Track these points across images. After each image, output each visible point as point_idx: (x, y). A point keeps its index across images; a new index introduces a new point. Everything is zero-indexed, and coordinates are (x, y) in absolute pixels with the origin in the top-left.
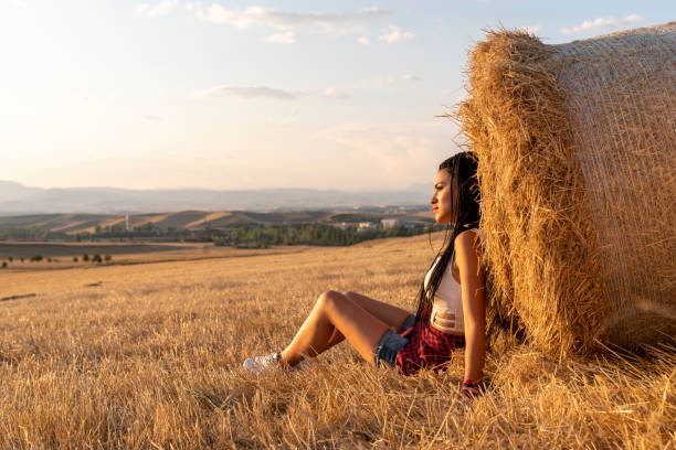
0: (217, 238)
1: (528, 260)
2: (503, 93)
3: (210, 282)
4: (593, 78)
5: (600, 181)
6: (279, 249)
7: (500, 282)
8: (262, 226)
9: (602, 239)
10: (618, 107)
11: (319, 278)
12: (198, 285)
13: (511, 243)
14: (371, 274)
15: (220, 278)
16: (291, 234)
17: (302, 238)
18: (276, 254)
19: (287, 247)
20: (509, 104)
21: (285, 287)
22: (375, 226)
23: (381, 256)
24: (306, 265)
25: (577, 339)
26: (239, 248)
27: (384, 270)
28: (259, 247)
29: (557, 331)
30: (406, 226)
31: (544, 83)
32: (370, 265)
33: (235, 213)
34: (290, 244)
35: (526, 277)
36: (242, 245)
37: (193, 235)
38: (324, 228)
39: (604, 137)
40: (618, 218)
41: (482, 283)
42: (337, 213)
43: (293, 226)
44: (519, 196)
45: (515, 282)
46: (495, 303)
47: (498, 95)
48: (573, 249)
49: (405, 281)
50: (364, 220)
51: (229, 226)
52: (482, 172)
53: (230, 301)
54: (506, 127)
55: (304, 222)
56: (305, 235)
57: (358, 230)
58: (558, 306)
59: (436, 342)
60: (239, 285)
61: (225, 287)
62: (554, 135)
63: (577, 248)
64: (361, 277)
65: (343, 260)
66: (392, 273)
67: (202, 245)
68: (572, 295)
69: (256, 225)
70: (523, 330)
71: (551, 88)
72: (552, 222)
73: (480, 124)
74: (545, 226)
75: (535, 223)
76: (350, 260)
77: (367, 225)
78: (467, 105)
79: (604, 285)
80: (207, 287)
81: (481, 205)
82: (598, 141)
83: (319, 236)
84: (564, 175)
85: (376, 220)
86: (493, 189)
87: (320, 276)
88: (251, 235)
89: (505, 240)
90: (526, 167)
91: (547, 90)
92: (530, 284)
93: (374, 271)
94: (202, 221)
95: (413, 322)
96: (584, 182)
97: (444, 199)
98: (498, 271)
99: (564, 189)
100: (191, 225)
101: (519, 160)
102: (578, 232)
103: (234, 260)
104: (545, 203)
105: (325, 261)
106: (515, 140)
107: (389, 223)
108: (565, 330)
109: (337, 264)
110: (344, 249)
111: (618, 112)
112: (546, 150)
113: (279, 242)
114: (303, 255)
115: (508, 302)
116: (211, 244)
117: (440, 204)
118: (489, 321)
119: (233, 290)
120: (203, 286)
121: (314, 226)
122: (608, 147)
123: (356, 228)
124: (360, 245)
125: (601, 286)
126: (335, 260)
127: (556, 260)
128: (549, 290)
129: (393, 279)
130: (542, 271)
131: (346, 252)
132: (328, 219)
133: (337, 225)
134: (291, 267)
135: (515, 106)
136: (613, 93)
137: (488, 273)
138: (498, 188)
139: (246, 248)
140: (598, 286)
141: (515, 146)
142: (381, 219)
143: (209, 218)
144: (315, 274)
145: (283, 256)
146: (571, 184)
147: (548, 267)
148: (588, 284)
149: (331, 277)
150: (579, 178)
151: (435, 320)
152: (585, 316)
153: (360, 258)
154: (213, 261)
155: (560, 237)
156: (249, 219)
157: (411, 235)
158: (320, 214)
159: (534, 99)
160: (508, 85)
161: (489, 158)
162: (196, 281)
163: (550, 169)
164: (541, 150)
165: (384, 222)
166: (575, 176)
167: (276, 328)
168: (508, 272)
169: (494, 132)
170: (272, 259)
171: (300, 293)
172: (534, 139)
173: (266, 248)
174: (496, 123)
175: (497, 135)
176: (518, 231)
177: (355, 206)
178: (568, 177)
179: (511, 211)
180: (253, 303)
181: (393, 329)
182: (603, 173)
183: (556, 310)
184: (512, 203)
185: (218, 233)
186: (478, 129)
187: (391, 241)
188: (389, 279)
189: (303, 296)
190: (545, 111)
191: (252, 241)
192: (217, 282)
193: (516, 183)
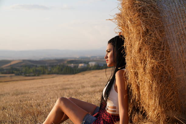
0: (16, 72)
1: (146, 83)
2: (134, 10)
3: (12, 92)
4: (172, 3)
5: (176, 48)
6: (44, 76)
7: (135, 92)
8: (36, 66)
9: (177, 73)
10: (183, 16)
11: (60, 90)
12: (7, 93)
13: (139, 75)
14: (83, 87)
15: (17, 90)
16: (49, 70)
17: (54, 71)
18: (43, 78)
19: (47, 75)
20: (136, 15)
21: (45, 94)
22: (86, 65)
23: (89, 79)
24: (55, 83)
25: (167, 116)
26: (26, 76)
27: (89, 86)
28: (35, 76)
29: (159, 113)
30: (100, 65)
31: (151, 6)
32: (83, 83)
33: (24, 61)
34: (49, 74)
35: (145, 90)
36: (27, 75)
37: (5, 71)
38: (63, 66)
39: (177, 29)
40: (184, 63)
41: (127, 93)
42: (69, 60)
43: (50, 66)
44: (142, 55)
45: (141, 92)
46: (133, 101)
47: (132, 11)
48: (165, 77)
49: (98, 90)
50: (81, 63)
51: (21, 66)
52: (126, 44)
53: (21, 101)
54: (136, 25)
55: (55, 64)
56: (55, 70)
57: (79, 67)
58: (159, 102)
59: (108, 119)
60: (25, 93)
61: (19, 94)
62: (156, 28)
63: (166, 77)
64: (79, 88)
65: (71, 81)
66: (92, 86)
67: (9, 75)
68: (165, 97)
69: (33, 66)
70: (145, 113)
71: (154, 8)
72: (156, 66)
73: (125, 23)
74: (153, 68)
75: (148, 66)
76: (75, 81)
77: (82, 65)
78: (119, 15)
79: (178, 93)
80: (11, 94)
81: (126, 58)
82: (175, 31)
83: (62, 70)
84: (160, 45)
85: (87, 63)
86: (131, 52)
87: (61, 88)
88: (31, 70)
89: (136, 74)
90: (145, 42)
91: (153, 9)
92: (147, 93)
93: (85, 86)
94: (9, 64)
95: (98, 110)
96: (169, 48)
97: (111, 56)
98: (134, 87)
99: (161, 51)
100: (4, 66)
101: (141, 40)
102: (167, 70)
103: (23, 82)
104: (153, 58)
105: (64, 82)
106: (139, 30)
107: (92, 64)
108: (162, 112)
109: (69, 83)
110: (73, 76)
111: (183, 18)
112: (153, 35)
113: (44, 73)
114: (54, 79)
115: (138, 101)
116: (13, 75)
117: (109, 59)
118: (130, 109)
119: (22, 95)
120: (9, 94)
121: (59, 66)
122: (179, 33)
123: (78, 67)
124: (79, 74)
125: (177, 93)
126: (68, 81)
127: (157, 82)
128: (155, 95)
129: (93, 89)
130: (152, 87)
131: (73, 77)
132: (66, 62)
133: (69, 65)
134: (48, 85)
135: (139, 16)
136: (180, 10)
137: (129, 88)
138: (133, 51)
139: (29, 76)
140: (176, 93)
141: (140, 33)
142: (88, 62)
143: (12, 63)
144: (59, 87)
145: (45, 79)
146: (163, 49)
147: (154, 86)
148: (172, 92)
149: (66, 89)
150: (167, 47)
151: (108, 109)
152: (171, 106)
153: (79, 80)
154: (14, 82)
155: (159, 73)
156: (30, 63)
157: (102, 69)
158: (61, 60)
159: (147, 13)
160: (136, 7)
161: (129, 38)
162: (6, 92)
163: (154, 43)
164: (150, 35)
165: (90, 63)
166: (165, 46)
167: (40, 113)
168: (138, 88)
169: (131, 27)
170: (40, 81)
171: (52, 97)
172: (147, 30)
173: (38, 76)
174: (131, 23)
175: (132, 28)
176: (142, 70)
177: (77, 56)
178: (162, 46)
179: (138, 61)
180: (31, 101)
181: (90, 113)
182: (177, 44)
183: (158, 104)
184: (138, 58)
185: (17, 70)
186: (124, 25)
187: (93, 72)
188: (91, 89)
189: (53, 98)
190: (152, 18)
191: (31, 73)
192: (15, 92)
193: (140, 49)
